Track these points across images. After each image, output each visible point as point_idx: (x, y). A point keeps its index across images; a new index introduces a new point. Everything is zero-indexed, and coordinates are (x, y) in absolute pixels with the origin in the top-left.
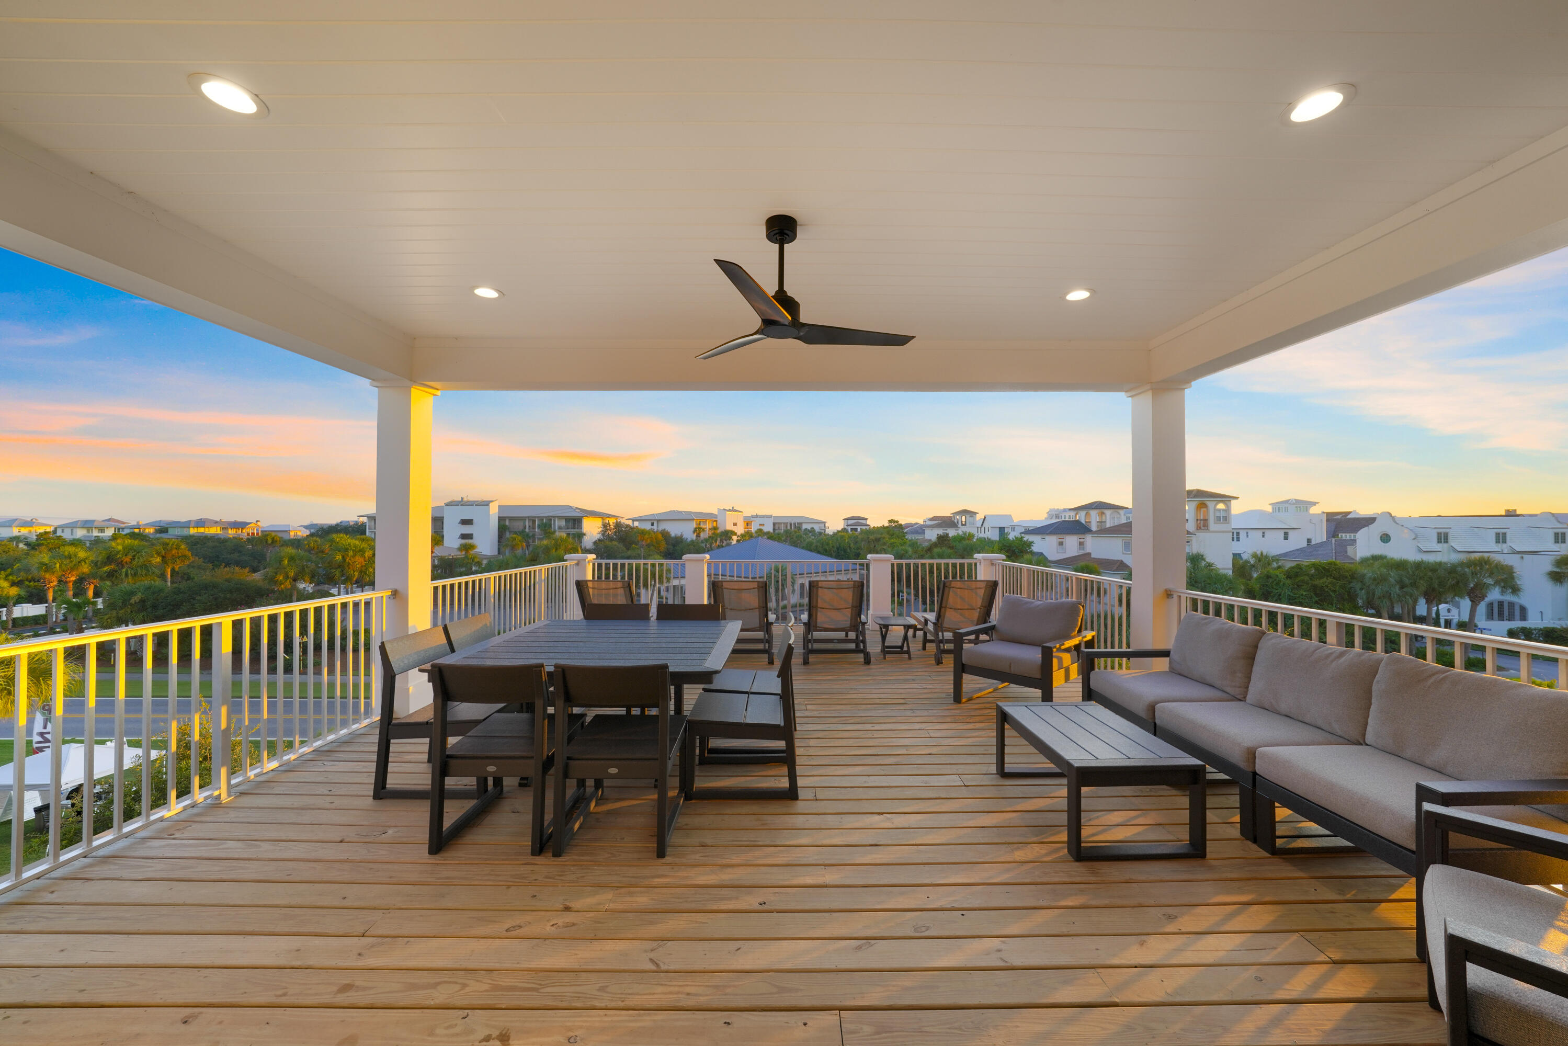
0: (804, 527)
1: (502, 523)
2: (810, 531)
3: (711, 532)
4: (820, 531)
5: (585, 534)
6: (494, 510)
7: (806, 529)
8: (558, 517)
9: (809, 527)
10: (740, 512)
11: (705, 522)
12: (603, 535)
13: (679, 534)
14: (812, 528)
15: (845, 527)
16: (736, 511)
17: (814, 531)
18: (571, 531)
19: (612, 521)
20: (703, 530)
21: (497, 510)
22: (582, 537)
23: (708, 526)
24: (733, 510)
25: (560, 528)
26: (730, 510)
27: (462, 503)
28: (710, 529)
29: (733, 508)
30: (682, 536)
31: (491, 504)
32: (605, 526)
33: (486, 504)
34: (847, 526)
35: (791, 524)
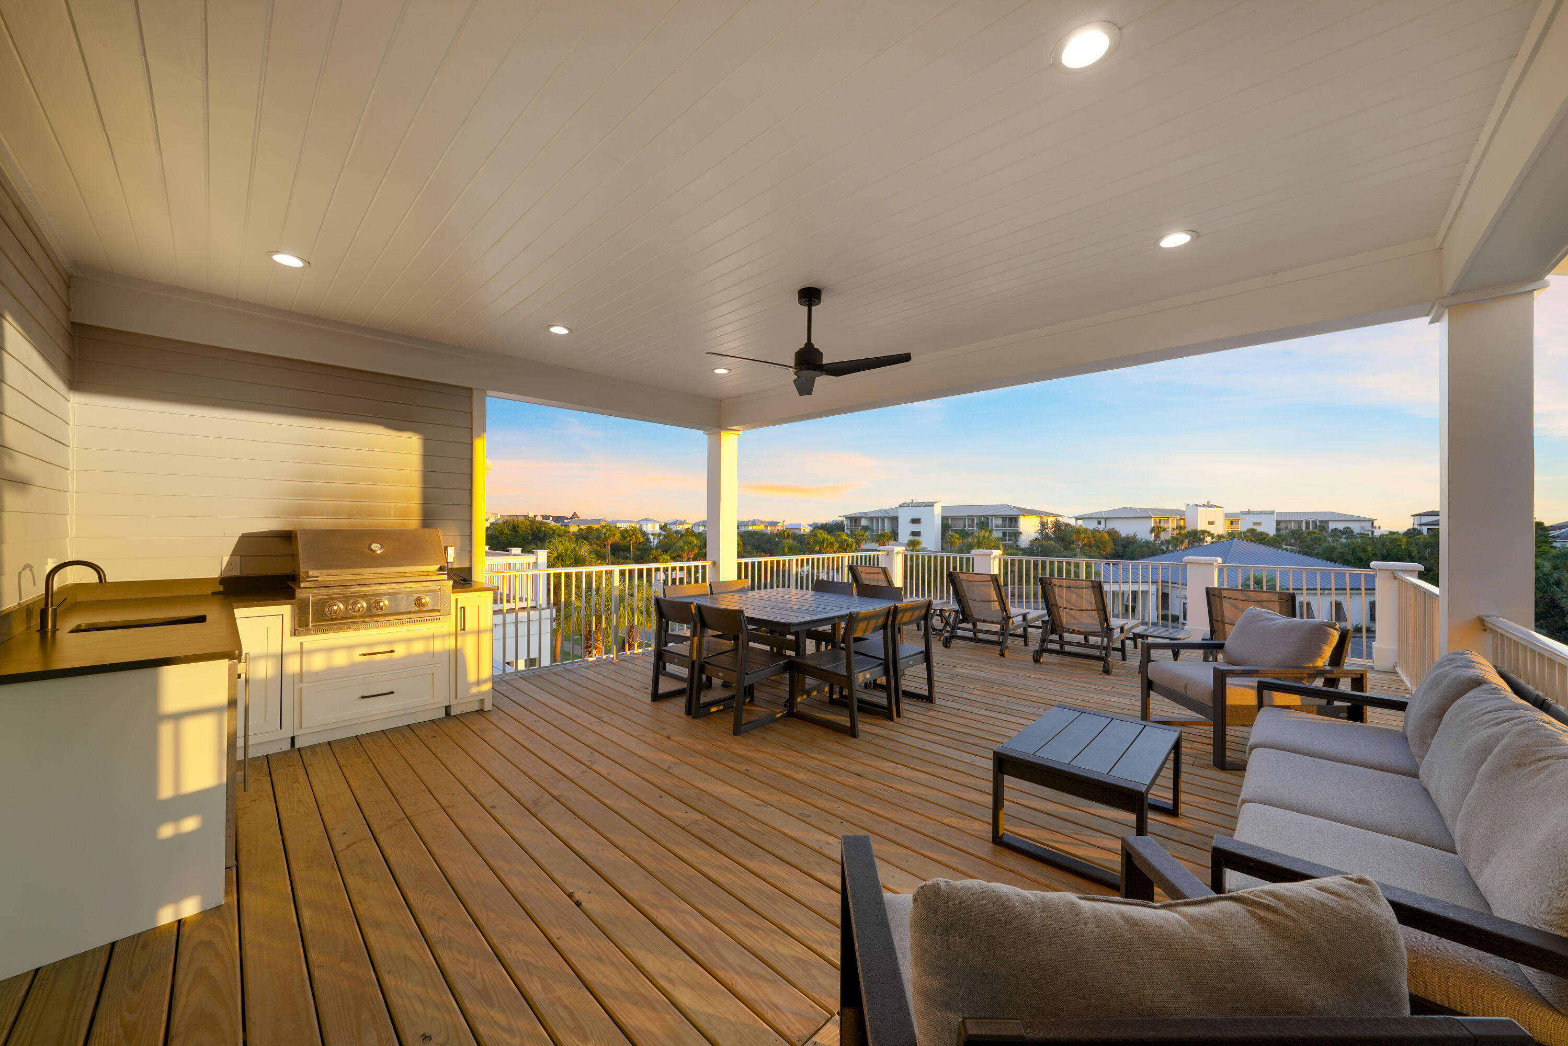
0: (1332, 526)
1: (945, 522)
2: (1343, 533)
3: (1175, 533)
4: (1362, 532)
5: (1021, 533)
6: (938, 510)
7: (1335, 530)
8: (994, 516)
9: (1341, 526)
10: (1218, 507)
11: (1167, 521)
12: (1041, 534)
13: (1132, 534)
14: (1348, 528)
15: (1416, 526)
16: (1213, 506)
17: (1352, 531)
18: (1008, 529)
19: (1051, 519)
20: (1164, 529)
21: (940, 511)
22: (1019, 536)
23: (1172, 524)
24: (1208, 505)
25: (997, 526)
26: (1204, 506)
27: (912, 505)
28: (1174, 529)
29: (1208, 502)
30: (1135, 536)
31: (935, 505)
32: (1043, 525)
33: (931, 505)
34: (1421, 525)
35: (1308, 523)
